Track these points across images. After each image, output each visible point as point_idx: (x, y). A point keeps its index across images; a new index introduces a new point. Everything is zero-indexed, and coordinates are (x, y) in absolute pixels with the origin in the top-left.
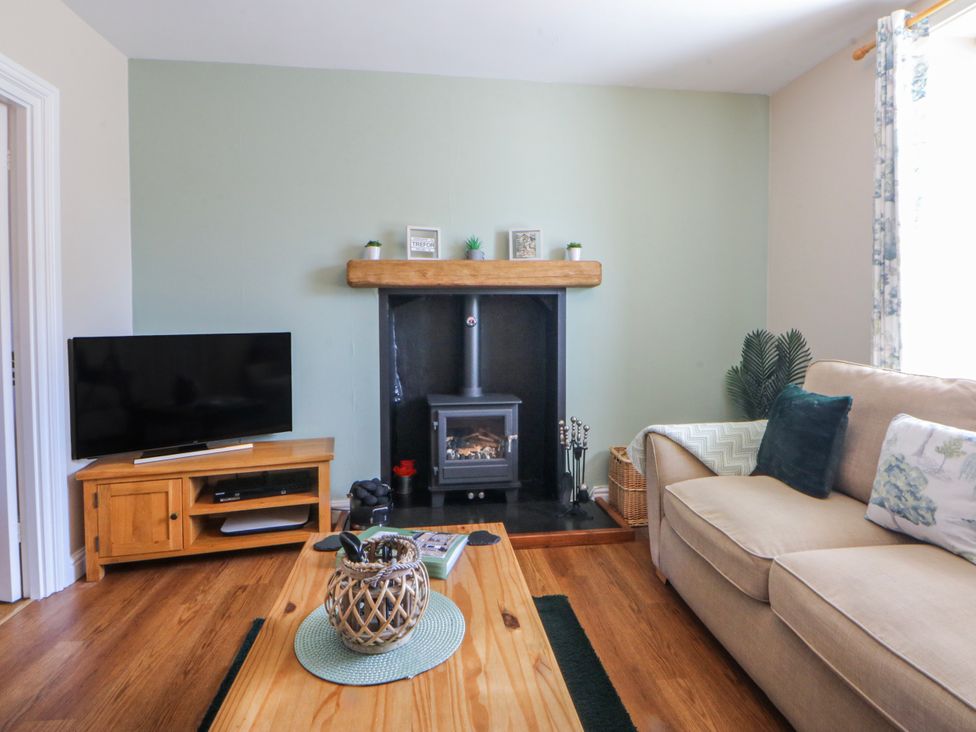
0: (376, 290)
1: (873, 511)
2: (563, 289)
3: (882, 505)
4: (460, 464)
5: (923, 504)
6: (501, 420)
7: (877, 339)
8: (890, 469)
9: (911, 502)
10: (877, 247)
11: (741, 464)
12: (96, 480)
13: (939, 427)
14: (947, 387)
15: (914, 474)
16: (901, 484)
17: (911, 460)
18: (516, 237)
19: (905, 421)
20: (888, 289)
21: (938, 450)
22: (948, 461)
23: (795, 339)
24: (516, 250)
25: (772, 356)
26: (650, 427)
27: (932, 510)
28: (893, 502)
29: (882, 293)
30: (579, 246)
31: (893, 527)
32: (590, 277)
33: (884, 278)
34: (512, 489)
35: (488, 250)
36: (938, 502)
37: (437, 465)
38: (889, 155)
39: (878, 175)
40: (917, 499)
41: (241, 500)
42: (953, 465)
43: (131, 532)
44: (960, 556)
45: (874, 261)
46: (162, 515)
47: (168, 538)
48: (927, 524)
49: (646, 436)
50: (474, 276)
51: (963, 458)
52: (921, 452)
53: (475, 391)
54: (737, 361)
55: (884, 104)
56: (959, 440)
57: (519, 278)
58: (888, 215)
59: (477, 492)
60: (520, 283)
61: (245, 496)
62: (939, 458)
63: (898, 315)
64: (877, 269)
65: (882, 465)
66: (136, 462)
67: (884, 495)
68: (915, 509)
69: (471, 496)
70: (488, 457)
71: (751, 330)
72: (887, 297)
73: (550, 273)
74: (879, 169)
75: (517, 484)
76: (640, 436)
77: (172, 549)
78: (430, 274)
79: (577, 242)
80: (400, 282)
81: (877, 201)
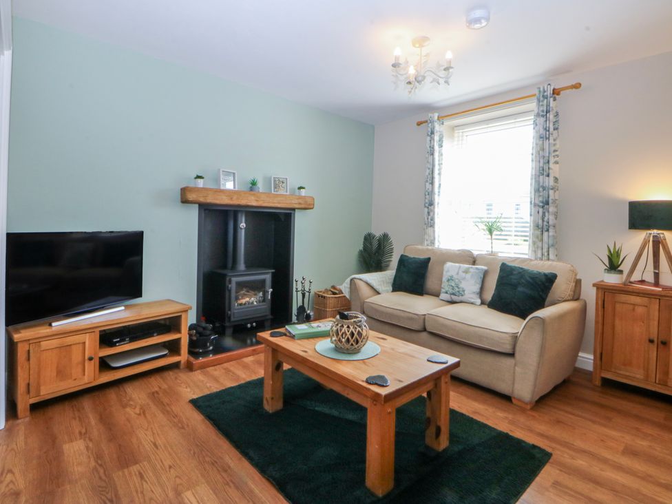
0: (197, 205)
1: (443, 296)
2: (294, 209)
3: (447, 293)
4: (241, 309)
5: (461, 289)
6: (263, 281)
7: (426, 237)
8: (448, 280)
9: (457, 290)
10: (427, 201)
11: (388, 288)
12: (29, 340)
13: (462, 265)
14: (458, 252)
15: (457, 281)
16: (453, 285)
17: (455, 277)
18: (275, 181)
19: (449, 265)
20: (430, 217)
21: (464, 272)
22: (467, 275)
23: (385, 237)
24: (275, 188)
25: (375, 244)
26: (353, 276)
27: (464, 291)
28: (451, 291)
29: (428, 219)
30: (303, 188)
31: (450, 300)
32: (310, 205)
33: (429, 213)
34: (267, 320)
35: (261, 186)
36: (465, 288)
37: (230, 310)
38: (431, 167)
39: (427, 174)
40: (459, 288)
41: (130, 342)
42: (468, 276)
43: (55, 374)
44: (472, 303)
45: (425, 206)
46: (80, 359)
47: (84, 375)
48: (462, 295)
49: (352, 280)
50: (257, 201)
51: (470, 274)
52: (458, 274)
53: (242, 266)
54: (361, 247)
55: (430, 147)
56: (469, 268)
57: (279, 203)
58: (430, 190)
59: (251, 324)
60: (279, 206)
61: (133, 340)
62: (464, 274)
63: (434, 227)
64: (426, 209)
65: (444, 279)
66: (54, 324)
67: (447, 289)
68: (458, 292)
69: (249, 325)
70: (255, 303)
71: (365, 233)
72: (429, 220)
73: (293, 202)
74: (428, 171)
75: (270, 317)
76: (348, 280)
77: (87, 382)
78: (235, 198)
79: (303, 186)
80: (218, 202)
81: (427, 184)
